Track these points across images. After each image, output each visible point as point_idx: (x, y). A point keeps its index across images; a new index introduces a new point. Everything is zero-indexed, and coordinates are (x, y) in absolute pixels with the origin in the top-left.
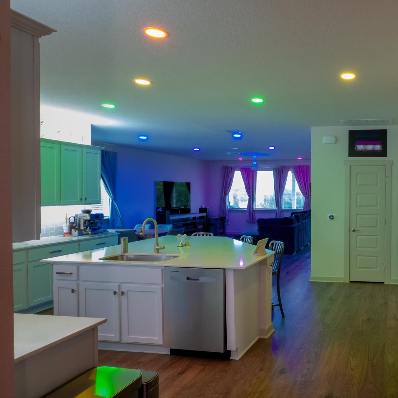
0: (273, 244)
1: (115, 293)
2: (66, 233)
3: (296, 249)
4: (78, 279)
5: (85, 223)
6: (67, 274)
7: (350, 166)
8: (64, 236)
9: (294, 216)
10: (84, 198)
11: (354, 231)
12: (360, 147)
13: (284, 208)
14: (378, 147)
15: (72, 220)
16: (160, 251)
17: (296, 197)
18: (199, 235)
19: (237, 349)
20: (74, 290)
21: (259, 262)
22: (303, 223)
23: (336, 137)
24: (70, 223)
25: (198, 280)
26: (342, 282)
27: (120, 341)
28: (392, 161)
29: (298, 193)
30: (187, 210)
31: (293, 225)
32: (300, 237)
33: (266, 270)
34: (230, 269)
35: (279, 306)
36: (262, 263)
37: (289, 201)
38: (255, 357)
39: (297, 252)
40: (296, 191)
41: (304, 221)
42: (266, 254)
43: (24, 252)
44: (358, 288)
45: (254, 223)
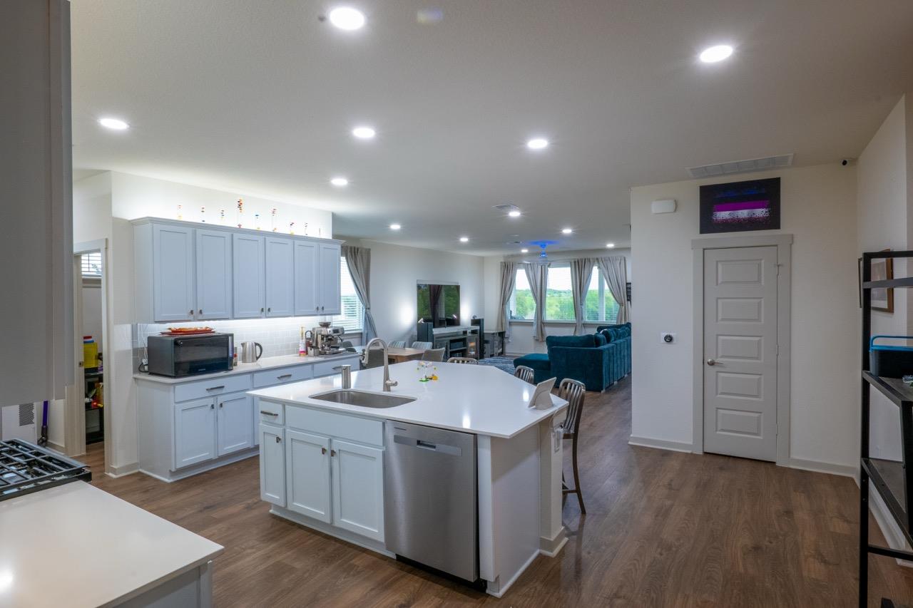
0: (566, 384)
1: (324, 451)
2: (302, 352)
3: (605, 384)
4: (284, 424)
5: (322, 339)
6: (271, 414)
7: (704, 249)
8: (300, 355)
9: (603, 333)
10: (320, 308)
11: (712, 364)
12: (723, 215)
13: (587, 320)
14: (760, 213)
15: (309, 335)
16: (392, 388)
17: (605, 303)
18: (458, 362)
19: (497, 579)
20: (280, 439)
21: (539, 423)
22: (616, 344)
23: (675, 201)
24: (307, 339)
25: (434, 447)
26: (689, 452)
27: (332, 523)
28: (793, 235)
29: (608, 298)
30: (454, 322)
31: (601, 347)
32: (611, 365)
33: (552, 434)
34: (485, 436)
35: (576, 494)
36: (546, 424)
37: (595, 309)
38: (528, 599)
39: (606, 388)
40: (605, 295)
41: (618, 341)
42: (553, 405)
43: (249, 376)
44: (721, 469)
45: (543, 341)
